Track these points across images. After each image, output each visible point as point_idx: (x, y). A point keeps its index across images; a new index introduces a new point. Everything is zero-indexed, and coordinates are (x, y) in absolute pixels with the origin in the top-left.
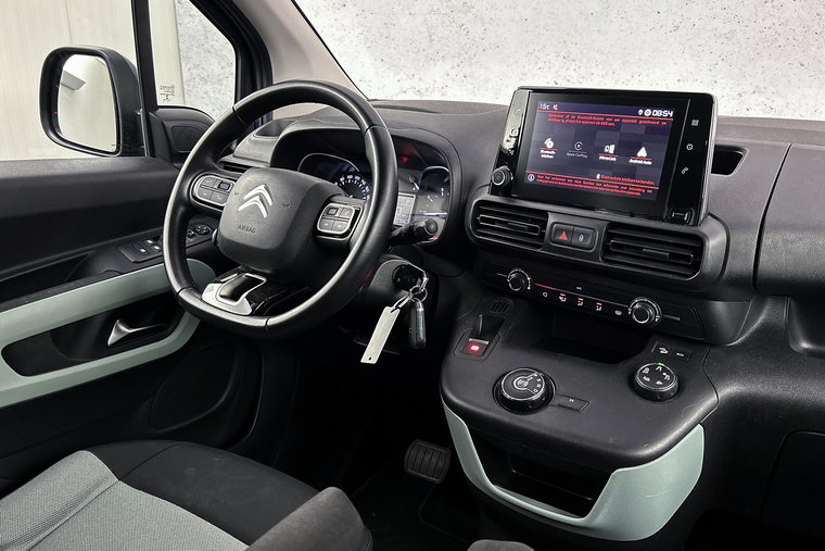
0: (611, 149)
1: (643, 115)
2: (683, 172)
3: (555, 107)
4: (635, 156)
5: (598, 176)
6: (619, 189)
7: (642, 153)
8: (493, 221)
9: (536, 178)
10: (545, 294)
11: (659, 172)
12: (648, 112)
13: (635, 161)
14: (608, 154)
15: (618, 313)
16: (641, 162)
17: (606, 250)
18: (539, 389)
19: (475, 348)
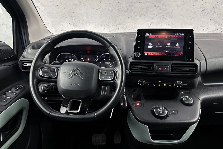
0: (169, 44)
1: (176, 35)
2: (189, 49)
3: (151, 34)
4: (176, 46)
5: (166, 52)
6: (172, 54)
7: (177, 45)
8: (135, 67)
9: (148, 54)
10: (149, 85)
11: (182, 49)
12: (178, 34)
13: (176, 47)
14: (168, 46)
15: (170, 86)
16: (177, 47)
17: (172, 71)
18: (166, 111)
19: (138, 104)
